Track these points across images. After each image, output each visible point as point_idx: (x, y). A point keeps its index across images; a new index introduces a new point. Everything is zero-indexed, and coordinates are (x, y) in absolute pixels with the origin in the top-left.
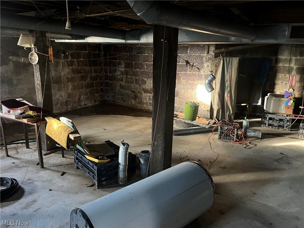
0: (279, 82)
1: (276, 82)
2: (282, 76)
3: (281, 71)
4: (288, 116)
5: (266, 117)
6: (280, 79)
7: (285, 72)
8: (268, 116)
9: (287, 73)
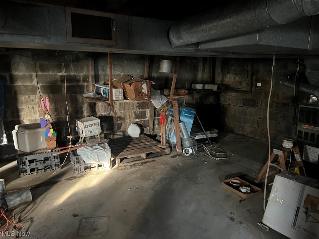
0: (24, 107)
1: (20, 107)
2: (25, 99)
3: (22, 92)
4: (53, 151)
5: (25, 162)
6: (24, 102)
7: (28, 93)
8: (26, 159)
9: (30, 93)
